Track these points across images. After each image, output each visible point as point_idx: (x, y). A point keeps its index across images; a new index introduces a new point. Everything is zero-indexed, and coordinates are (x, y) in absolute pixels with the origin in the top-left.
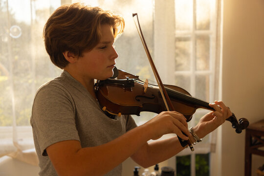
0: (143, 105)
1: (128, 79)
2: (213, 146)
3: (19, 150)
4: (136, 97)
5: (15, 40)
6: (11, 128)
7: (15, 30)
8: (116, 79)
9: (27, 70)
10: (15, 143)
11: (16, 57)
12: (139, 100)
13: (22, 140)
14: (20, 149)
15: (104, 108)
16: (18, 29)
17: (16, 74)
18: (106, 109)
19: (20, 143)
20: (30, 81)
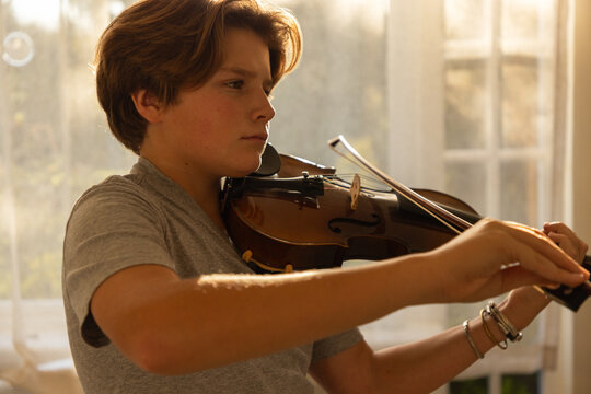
0: (351, 241)
1: (306, 176)
2: (550, 352)
3: (29, 364)
4: (330, 222)
5: (17, 70)
6: (7, 305)
7: (17, 44)
8: (276, 177)
9: (47, 151)
10: (19, 346)
11: (20, 117)
12: (337, 231)
13: (35, 337)
14: (32, 360)
15: (248, 254)
16: (23, 41)
17: (20, 161)
18: (252, 257)
19: (31, 344)
20: (56, 180)
